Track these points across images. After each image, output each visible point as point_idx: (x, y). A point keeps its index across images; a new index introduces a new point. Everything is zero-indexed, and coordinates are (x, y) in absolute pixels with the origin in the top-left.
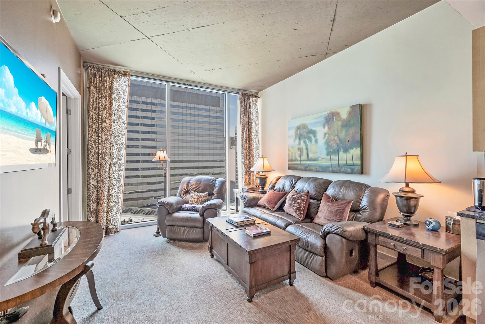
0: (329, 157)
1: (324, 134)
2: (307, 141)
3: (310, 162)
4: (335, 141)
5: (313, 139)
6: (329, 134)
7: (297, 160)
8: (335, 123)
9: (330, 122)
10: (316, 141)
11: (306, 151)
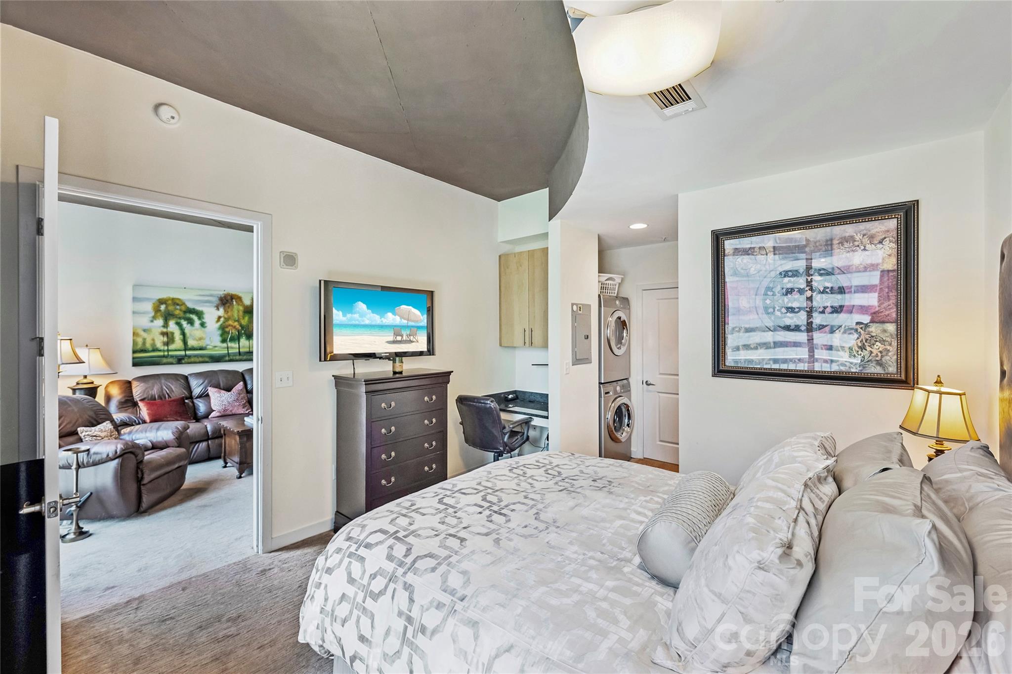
0: (225, 345)
1: (217, 317)
2: (184, 323)
3: (188, 353)
4: (235, 327)
5: (197, 322)
6: (225, 318)
7: (160, 351)
8: (235, 307)
9: (228, 304)
10: (203, 325)
11: (181, 336)
